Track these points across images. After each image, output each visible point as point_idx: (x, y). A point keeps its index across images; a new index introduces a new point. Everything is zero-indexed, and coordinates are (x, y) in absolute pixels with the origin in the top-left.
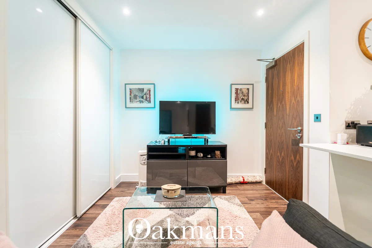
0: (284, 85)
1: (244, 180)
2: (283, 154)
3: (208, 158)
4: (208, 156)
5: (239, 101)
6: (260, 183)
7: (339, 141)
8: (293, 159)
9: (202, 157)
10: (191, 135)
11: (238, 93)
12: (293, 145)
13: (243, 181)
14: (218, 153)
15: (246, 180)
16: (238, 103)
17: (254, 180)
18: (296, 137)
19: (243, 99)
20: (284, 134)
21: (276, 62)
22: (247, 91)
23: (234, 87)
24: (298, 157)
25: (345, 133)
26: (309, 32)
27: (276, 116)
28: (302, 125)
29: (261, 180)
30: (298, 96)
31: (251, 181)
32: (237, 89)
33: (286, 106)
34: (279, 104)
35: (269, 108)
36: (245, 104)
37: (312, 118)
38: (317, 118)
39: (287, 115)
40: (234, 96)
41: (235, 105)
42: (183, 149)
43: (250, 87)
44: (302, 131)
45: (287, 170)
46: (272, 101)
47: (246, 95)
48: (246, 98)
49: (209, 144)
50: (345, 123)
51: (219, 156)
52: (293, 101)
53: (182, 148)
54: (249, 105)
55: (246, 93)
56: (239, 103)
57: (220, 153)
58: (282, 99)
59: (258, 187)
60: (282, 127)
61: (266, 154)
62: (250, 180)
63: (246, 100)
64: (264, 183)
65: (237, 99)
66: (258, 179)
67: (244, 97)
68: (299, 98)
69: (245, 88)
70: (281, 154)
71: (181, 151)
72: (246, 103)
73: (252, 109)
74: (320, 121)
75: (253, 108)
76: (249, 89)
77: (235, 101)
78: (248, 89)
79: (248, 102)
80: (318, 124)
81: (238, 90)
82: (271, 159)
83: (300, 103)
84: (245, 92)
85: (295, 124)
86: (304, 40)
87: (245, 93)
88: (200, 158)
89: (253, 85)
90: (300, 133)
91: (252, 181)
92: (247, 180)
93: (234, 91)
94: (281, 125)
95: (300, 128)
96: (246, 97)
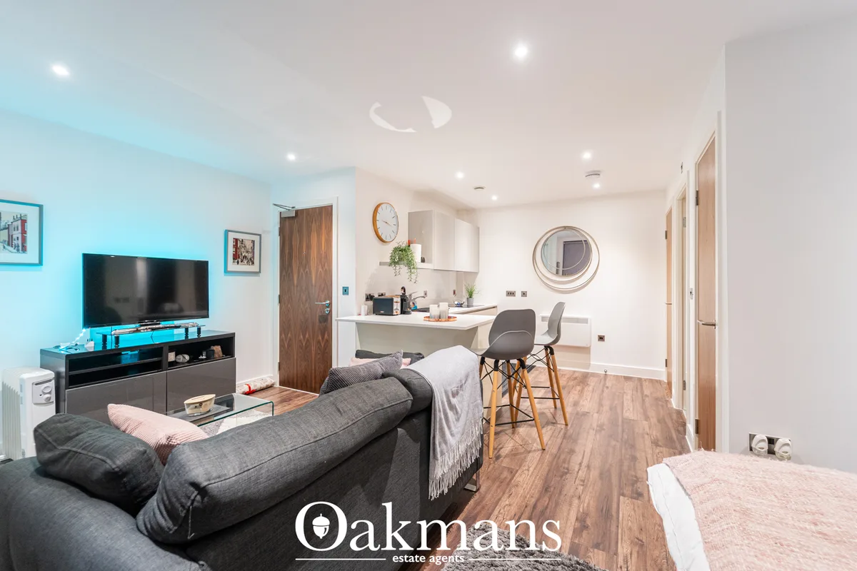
0: (309, 247)
1: (250, 388)
2: (307, 336)
3: (202, 360)
4: (201, 357)
5: (240, 260)
7: (363, 313)
8: (320, 338)
9: (188, 362)
10: (159, 324)
11: (239, 246)
12: (320, 322)
13: (248, 390)
14: (217, 349)
15: (252, 388)
16: (238, 263)
17: (264, 385)
18: (324, 312)
19: (245, 257)
20: (308, 310)
21: (297, 212)
22: (252, 245)
23: (232, 236)
24: (326, 336)
25: (365, 305)
26: (337, 196)
27: (297, 286)
28: (330, 299)
29: (273, 382)
30: (326, 265)
32: (236, 240)
33: (311, 274)
34: (302, 270)
35: (286, 273)
36: (248, 266)
37: (341, 291)
38: (346, 291)
39: (312, 285)
40: (231, 250)
41: (232, 266)
42: (131, 355)
43: (256, 239)
44: (330, 305)
45: (313, 352)
46: (290, 265)
47: (250, 250)
49: (202, 335)
50: (364, 295)
51: (221, 354)
52: (320, 269)
53: (129, 353)
54: (254, 268)
55: (250, 247)
56: (240, 263)
57: (221, 348)
58: (305, 263)
59: (270, 392)
60: (306, 300)
61: (281, 340)
62: (259, 385)
63: (250, 259)
64: (277, 385)
65: (236, 257)
66: (269, 383)
67: (247, 255)
68: (326, 267)
69: (249, 240)
70: (304, 337)
71: (128, 359)
72: (250, 263)
73: (259, 274)
74: (348, 294)
75: (260, 272)
77: (234, 259)
78: (253, 242)
79: (253, 263)
80: (346, 296)
81: (239, 242)
82: (289, 346)
83: (328, 273)
84: (249, 245)
85: (323, 296)
86: (332, 203)
87: (248, 248)
88: (183, 363)
89: (260, 235)
90: (328, 307)
91: (261, 387)
92: (255, 386)
93: (231, 243)
94: (304, 298)
95: (328, 302)
96: (249, 255)
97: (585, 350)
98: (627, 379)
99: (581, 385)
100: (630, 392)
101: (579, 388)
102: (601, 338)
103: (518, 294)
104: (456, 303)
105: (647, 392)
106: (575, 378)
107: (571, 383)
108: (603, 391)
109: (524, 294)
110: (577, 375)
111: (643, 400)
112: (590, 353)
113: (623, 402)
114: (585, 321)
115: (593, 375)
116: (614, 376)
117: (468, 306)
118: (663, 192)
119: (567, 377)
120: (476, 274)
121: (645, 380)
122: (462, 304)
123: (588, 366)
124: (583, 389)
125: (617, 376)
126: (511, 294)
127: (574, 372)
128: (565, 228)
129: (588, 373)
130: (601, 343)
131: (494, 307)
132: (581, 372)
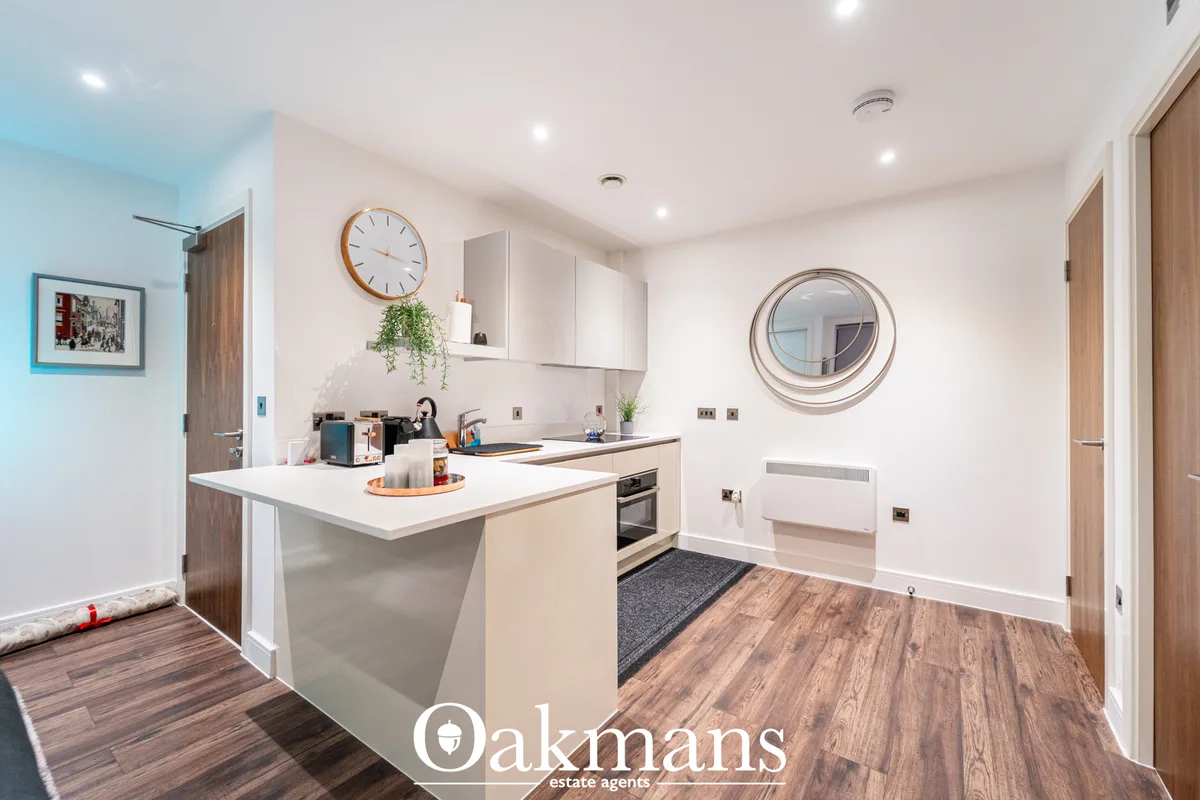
0: (218, 311)
1: (94, 614)
2: (216, 506)
5: (78, 341)
6: (169, 605)
7: (292, 458)
11: (74, 310)
13: (87, 620)
15: (101, 613)
16: (72, 345)
17: (142, 605)
18: (234, 454)
19: (98, 334)
21: (206, 238)
22: (116, 309)
23: (51, 287)
24: (237, 507)
25: (308, 439)
26: (250, 190)
27: (205, 396)
28: (242, 423)
29: (172, 594)
30: (239, 348)
31: (127, 609)
32: (65, 298)
33: (220, 368)
34: (210, 363)
35: (194, 370)
36: (104, 353)
37: (255, 405)
38: (261, 406)
39: (222, 395)
40: (50, 318)
41: (53, 354)
43: (131, 298)
44: (241, 438)
46: (198, 351)
47: (112, 321)
48: (110, 332)
50: (312, 418)
52: (232, 358)
54: (124, 359)
55: (111, 314)
56: (78, 346)
58: (214, 349)
60: (215, 428)
61: (188, 511)
62: (123, 607)
63: (113, 339)
64: (182, 603)
65: (65, 332)
66: (159, 596)
67: (101, 329)
68: (239, 353)
69: (109, 299)
70: (212, 507)
72: (113, 348)
73: (141, 372)
75: (141, 367)
76: (123, 302)
77: (58, 338)
78: (121, 304)
79: (120, 348)
80: (263, 419)
81: (74, 301)
82: (195, 522)
83: (241, 367)
84: (107, 310)
85: (234, 420)
86: (243, 208)
87: (104, 315)
89: (142, 290)
90: (240, 443)
91: (130, 611)
92: (111, 610)
93: (49, 302)
95: (238, 432)
96: (108, 330)
97: (864, 540)
98: (967, 615)
99: (848, 635)
100: (975, 669)
101: (839, 646)
102: (901, 515)
103: (721, 414)
104: (588, 431)
105: (1025, 673)
106: (837, 611)
107: (825, 627)
108: (902, 661)
109: (732, 415)
110: (843, 597)
111: (1019, 709)
112: (873, 546)
113: (959, 716)
114: (863, 475)
115: (883, 598)
116: (932, 602)
117: (623, 438)
118: (1058, 169)
119: (818, 601)
120: (640, 374)
121: (1013, 621)
122: (599, 435)
123: (871, 574)
124: (850, 650)
125: (939, 604)
126: (707, 414)
127: (839, 585)
128: (819, 273)
129: (868, 592)
130: (900, 525)
131: (674, 441)
132: (853, 587)
